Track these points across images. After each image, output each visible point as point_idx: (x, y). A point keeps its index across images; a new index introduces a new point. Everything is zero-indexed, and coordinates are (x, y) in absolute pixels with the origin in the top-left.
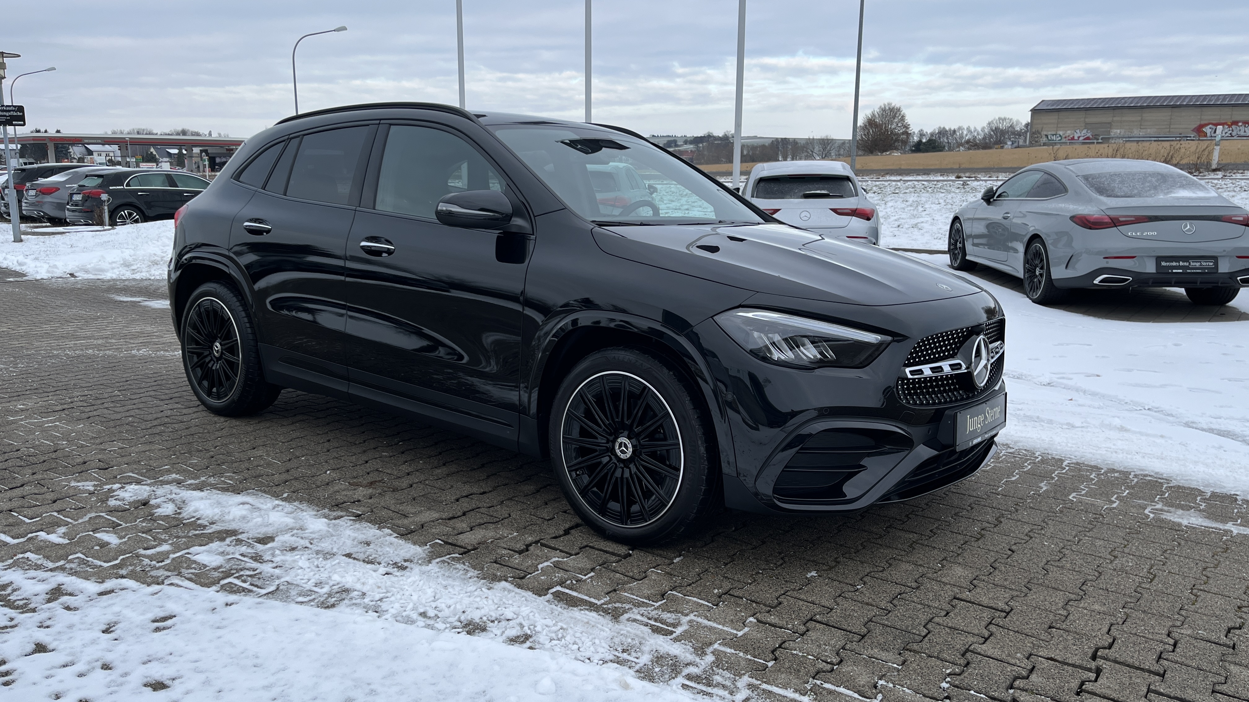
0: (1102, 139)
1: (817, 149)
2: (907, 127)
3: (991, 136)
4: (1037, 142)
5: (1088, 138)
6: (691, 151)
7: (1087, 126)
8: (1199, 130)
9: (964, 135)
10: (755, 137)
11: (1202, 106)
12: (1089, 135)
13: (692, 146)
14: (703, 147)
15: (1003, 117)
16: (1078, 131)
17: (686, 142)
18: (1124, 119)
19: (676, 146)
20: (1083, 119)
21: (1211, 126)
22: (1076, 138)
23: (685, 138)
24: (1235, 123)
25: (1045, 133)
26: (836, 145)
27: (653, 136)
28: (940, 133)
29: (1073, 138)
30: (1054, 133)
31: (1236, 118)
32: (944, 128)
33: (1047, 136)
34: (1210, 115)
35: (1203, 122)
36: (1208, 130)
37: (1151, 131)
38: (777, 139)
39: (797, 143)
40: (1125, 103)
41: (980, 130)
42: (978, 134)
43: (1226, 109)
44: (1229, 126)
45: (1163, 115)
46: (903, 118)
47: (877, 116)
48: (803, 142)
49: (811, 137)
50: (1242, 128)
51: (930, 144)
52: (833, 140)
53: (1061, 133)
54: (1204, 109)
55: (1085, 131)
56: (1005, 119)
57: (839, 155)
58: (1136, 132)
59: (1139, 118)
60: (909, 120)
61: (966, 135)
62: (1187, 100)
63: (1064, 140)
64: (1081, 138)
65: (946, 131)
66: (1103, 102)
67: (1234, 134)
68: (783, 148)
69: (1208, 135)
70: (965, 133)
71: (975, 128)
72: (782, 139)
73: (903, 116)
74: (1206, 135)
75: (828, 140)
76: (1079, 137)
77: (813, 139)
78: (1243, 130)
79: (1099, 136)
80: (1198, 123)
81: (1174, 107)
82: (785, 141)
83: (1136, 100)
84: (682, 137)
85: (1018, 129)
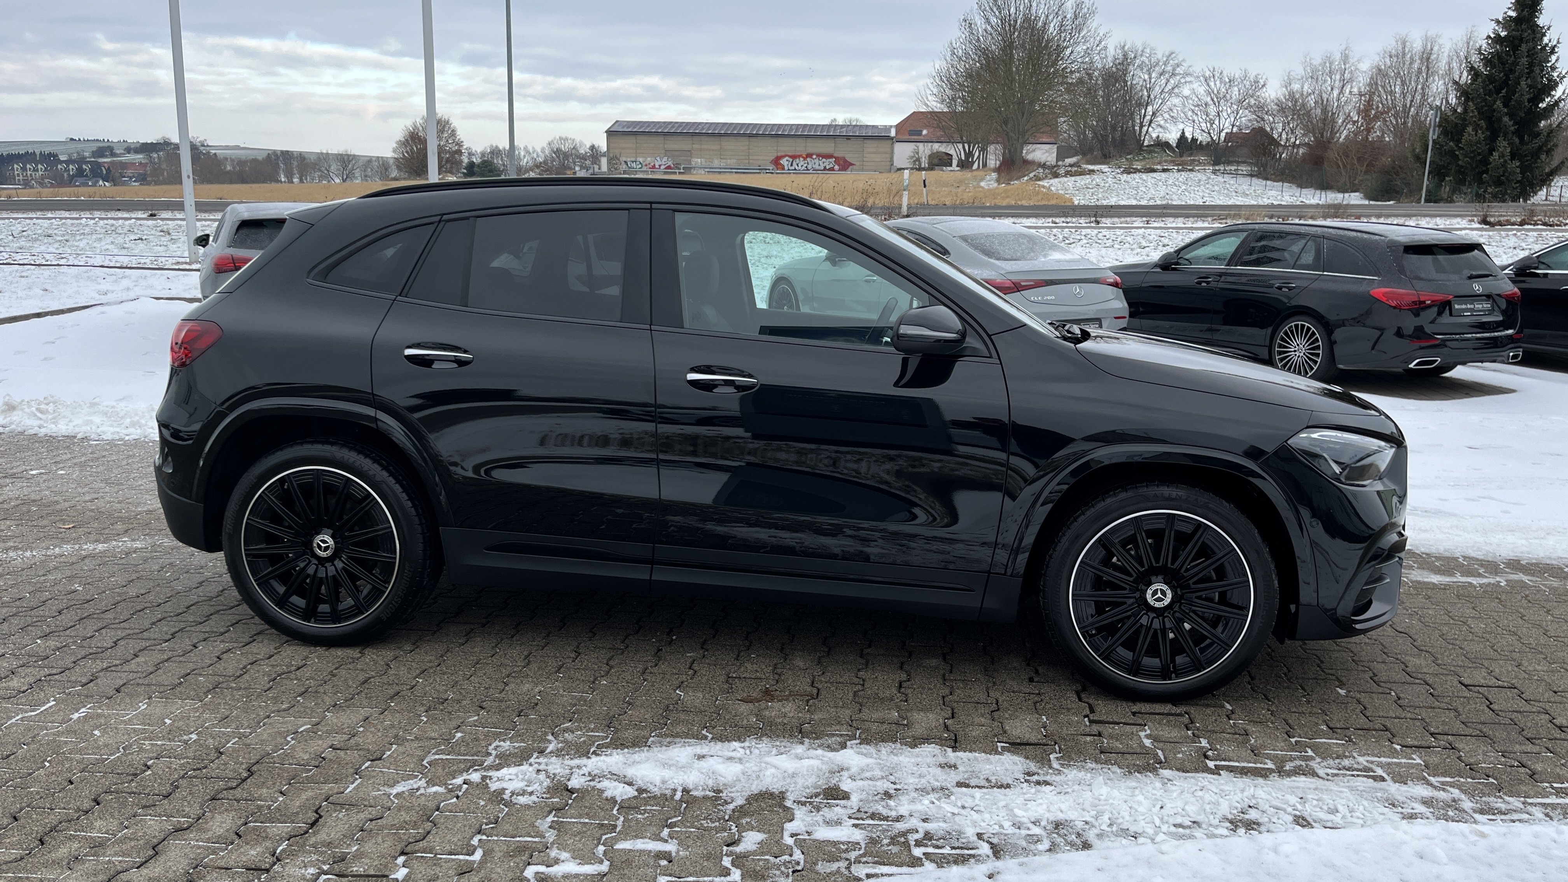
0: (684, 168)
1: (333, 168)
2: (459, 144)
3: (553, 160)
4: (616, 169)
5: (669, 167)
6: (140, 163)
7: (667, 153)
8: (776, 162)
9: (522, 157)
10: (237, 147)
11: (777, 136)
12: (670, 163)
13: (141, 156)
14: (159, 158)
15: (564, 137)
16: (658, 159)
17: (128, 150)
18: (704, 147)
19: (113, 155)
20: (661, 145)
21: (787, 158)
22: (657, 166)
23: (126, 145)
24: (809, 155)
25: (624, 159)
26: (360, 163)
27: (72, 139)
28: (492, 152)
29: (654, 167)
30: (633, 159)
31: (810, 150)
32: (497, 147)
33: (626, 162)
34: (786, 146)
35: (780, 154)
36: (784, 162)
37: (732, 162)
38: (275, 152)
39: (304, 158)
40: (703, 129)
41: (539, 151)
42: (538, 156)
43: (800, 140)
44: (805, 159)
45: (741, 145)
46: (453, 133)
47: (421, 129)
48: (313, 158)
49: (325, 152)
50: (817, 161)
51: (486, 167)
52: (354, 156)
53: (641, 160)
54: (780, 140)
55: (665, 159)
56: (567, 139)
57: (366, 176)
58: (716, 163)
59: (718, 147)
60: (461, 135)
61: (525, 156)
62: (762, 129)
63: (644, 169)
64: (663, 167)
65: (500, 151)
66: (680, 126)
67: (810, 167)
68: (285, 164)
69: (786, 168)
70: (522, 153)
71: (533, 148)
72: (282, 152)
73: (453, 131)
74: (783, 169)
75: (349, 156)
76: (660, 166)
77: (327, 154)
78: (817, 164)
79: (680, 164)
80: (775, 155)
81: (751, 136)
82: (287, 156)
83: (713, 126)
84: (119, 142)
85: (582, 151)
